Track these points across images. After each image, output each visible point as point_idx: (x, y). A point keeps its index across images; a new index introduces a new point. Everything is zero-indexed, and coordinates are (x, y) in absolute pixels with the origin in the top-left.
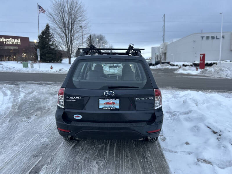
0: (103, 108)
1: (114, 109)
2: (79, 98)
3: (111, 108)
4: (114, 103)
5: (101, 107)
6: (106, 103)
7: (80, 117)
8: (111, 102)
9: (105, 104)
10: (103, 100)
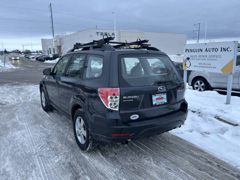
0: (156, 104)
1: (164, 103)
2: (137, 97)
3: (161, 103)
4: (163, 98)
5: (154, 103)
6: (157, 98)
7: (137, 117)
8: (161, 97)
9: (156, 100)
10: (155, 95)
